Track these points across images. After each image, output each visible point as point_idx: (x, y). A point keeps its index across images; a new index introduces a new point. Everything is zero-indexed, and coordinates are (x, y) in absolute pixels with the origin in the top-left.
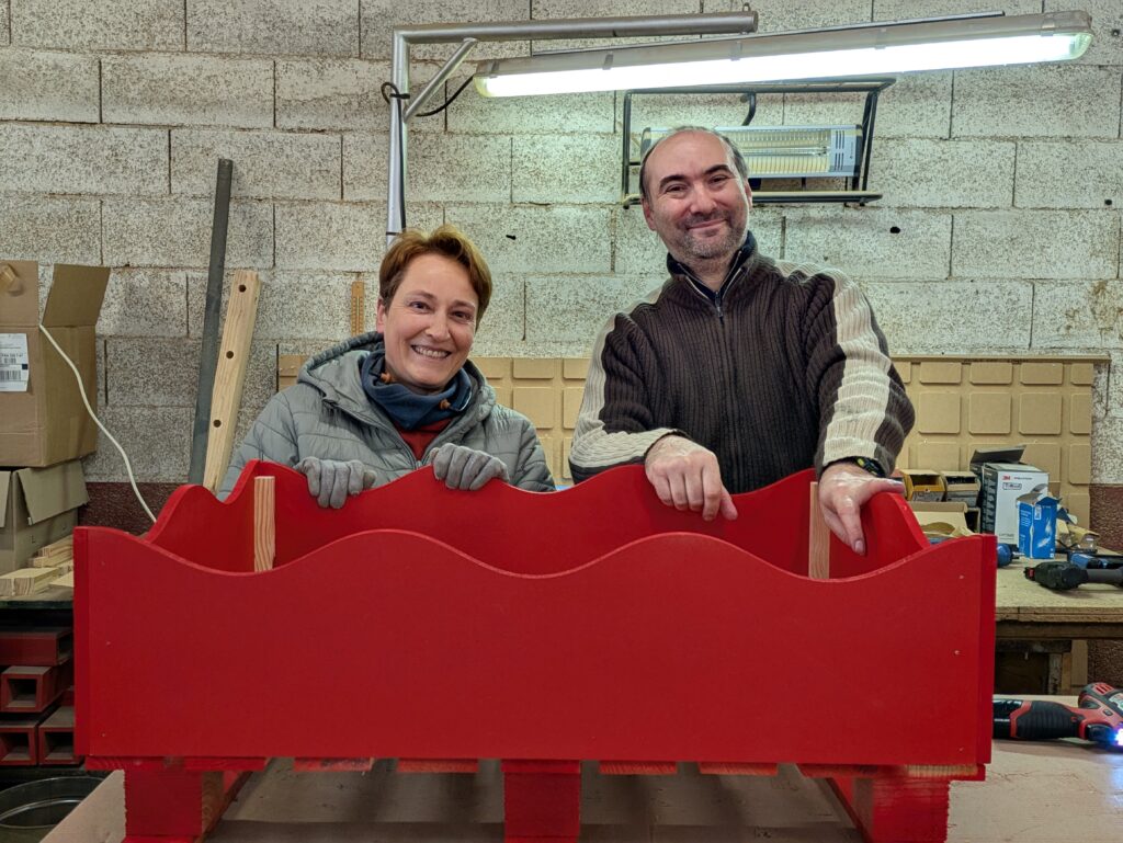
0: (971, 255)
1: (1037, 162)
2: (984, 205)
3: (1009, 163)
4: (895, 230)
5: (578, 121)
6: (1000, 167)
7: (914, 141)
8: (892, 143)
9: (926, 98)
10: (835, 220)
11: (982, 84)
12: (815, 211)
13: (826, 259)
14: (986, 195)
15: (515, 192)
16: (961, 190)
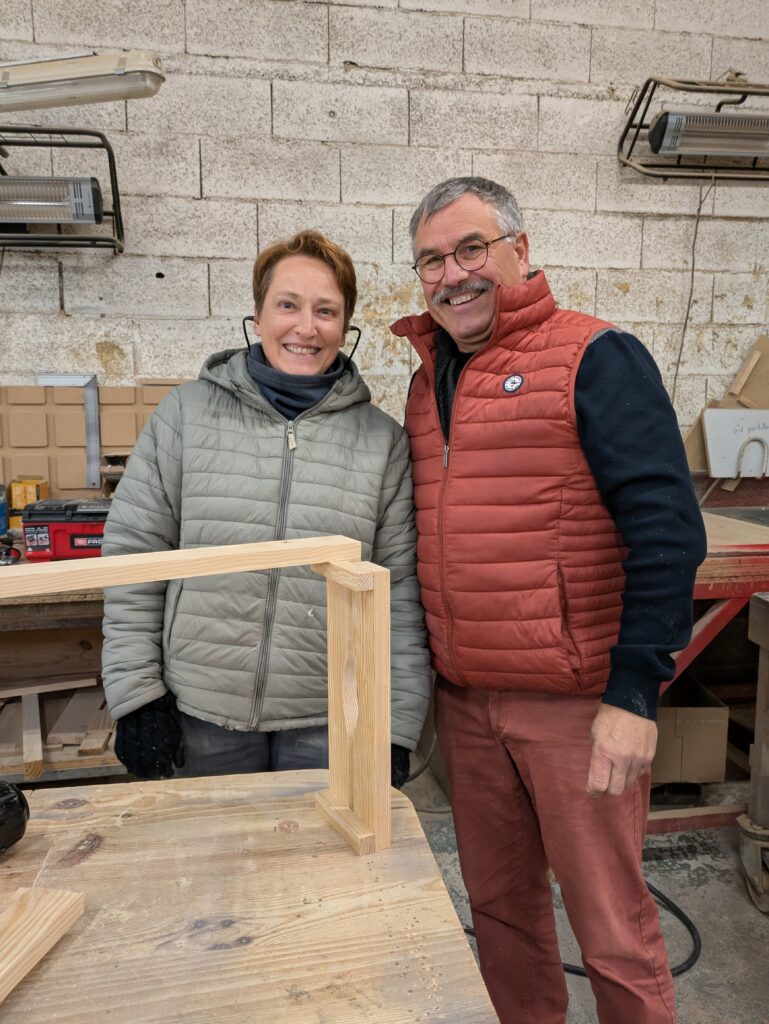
0: (226, 298)
1: (274, 220)
2: (235, 255)
3: (252, 221)
4: (160, 275)
6: (245, 224)
7: (171, 200)
8: (151, 200)
9: (178, 162)
11: (225, 153)
12: (89, 255)
13: (101, 299)
14: (235, 248)
16: (213, 243)
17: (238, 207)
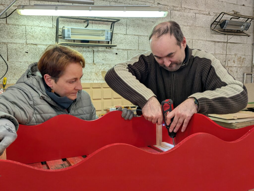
1: (142, 40)
2: (133, 49)
3: (137, 40)
4: (116, 54)
7: (119, 34)
9: (121, 25)
10: (104, 51)
12: (100, 49)
13: (103, 60)
15: (27, 41)
16: (129, 46)
17: (134, 37)
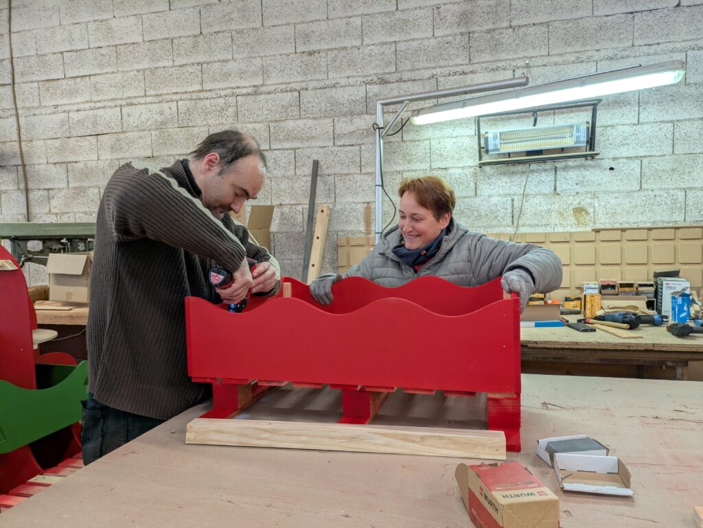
0: (652, 178)
1: (685, 131)
2: (658, 154)
3: (670, 133)
4: (612, 169)
5: (459, 131)
6: (665, 135)
7: (620, 127)
8: (608, 129)
9: (625, 106)
10: (582, 166)
11: (655, 97)
12: (571, 163)
13: (577, 184)
14: (659, 149)
15: (433, 164)
16: (645, 148)
17: (661, 126)
